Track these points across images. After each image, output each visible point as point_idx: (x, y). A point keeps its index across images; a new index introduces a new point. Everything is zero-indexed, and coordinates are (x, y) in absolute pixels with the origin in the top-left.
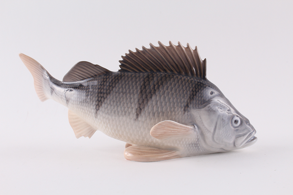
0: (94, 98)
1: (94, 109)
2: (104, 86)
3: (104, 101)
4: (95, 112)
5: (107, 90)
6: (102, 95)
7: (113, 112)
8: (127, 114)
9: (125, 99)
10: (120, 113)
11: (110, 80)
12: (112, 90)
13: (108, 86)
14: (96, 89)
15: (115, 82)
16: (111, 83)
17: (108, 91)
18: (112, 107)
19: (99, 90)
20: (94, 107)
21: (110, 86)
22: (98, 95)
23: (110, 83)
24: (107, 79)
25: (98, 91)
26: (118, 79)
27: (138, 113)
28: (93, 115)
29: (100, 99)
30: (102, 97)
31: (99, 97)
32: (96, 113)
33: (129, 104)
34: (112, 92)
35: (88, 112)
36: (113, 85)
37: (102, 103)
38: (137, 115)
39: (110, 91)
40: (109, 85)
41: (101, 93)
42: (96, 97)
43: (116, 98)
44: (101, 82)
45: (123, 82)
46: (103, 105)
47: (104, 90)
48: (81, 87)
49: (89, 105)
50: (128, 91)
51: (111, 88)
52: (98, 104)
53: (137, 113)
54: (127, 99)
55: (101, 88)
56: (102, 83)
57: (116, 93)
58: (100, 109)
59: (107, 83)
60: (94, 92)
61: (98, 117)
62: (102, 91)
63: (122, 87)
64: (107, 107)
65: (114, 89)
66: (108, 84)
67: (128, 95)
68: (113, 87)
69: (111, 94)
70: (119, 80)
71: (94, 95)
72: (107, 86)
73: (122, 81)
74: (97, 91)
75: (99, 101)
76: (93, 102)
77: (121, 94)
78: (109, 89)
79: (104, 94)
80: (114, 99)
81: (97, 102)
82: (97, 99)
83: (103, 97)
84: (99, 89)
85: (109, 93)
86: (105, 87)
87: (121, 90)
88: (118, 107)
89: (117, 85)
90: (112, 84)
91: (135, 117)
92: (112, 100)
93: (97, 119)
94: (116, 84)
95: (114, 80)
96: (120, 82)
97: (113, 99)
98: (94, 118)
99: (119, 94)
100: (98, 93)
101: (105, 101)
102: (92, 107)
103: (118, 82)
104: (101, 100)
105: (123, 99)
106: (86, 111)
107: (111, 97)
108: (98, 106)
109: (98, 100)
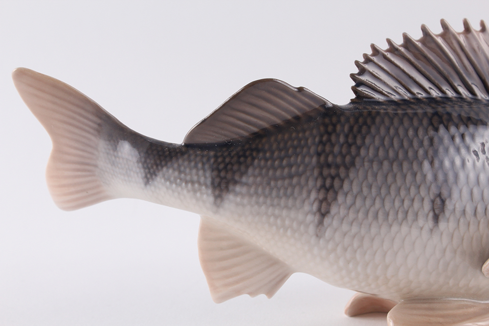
0: (311, 183)
1: (315, 214)
2: (333, 145)
3: (341, 187)
4: (316, 221)
5: (344, 157)
6: (333, 171)
7: (371, 215)
8: (410, 216)
9: (399, 176)
10: (391, 218)
11: (346, 128)
12: (358, 154)
13: (345, 145)
14: (312, 157)
15: (359, 131)
16: (351, 136)
17: (348, 159)
18: (368, 202)
19: (322, 159)
20: (315, 207)
21: (350, 146)
22: (321, 174)
23: (347, 136)
24: (334, 126)
25: (318, 162)
26: (365, 123)
27: (437, 212)
28: (312, 229)
29: (328, 182)
30: (333, 178)
31: (324, 179)
32: (321, 223)
33: (413, 191)
34: (358, 160)
35: (295, 225)
36: (359, 142)
37: (336, 193)
38: (436, 218)
39: (354, 158)
40: (346, 142)
41: (329, 166)
42: (316, 179)
43: (375, 176)
44: (322, 136)
45: (383, 131)
46: (340, 198)
47: (335, 157)
48: (261, 155)
49: (298, 202)
50: (401, 155)
51: (353, 150)
52: (325, 199)
53: (434, 210)
54: (404, 177)
55: (324, 151)
56: (325, 138)
57: (371, 162)
58: (334, 210)
59: (338, 136)
60: (306, 166)
61: (328, 233)
62: (330, 159)
63: (383, 144)
64: (354, 203)
65: (363, 152)
66: (342, 139)
67: (405, 165)
68: (359, 148)
69: (357, 167)
70: (369, 127)
71: (308, 173)
72: (342, 146)
73: (378, 129)
74: (314, 160)
75: (327, 190)
76: (309, 192)
77: (386, 163)
78: (349, 153)
79: (338, 167)
80: (370, 179)
81: (323, 192)
82: (319, 183)
83: (338, 175)
84: (319, 155)
85: (353, 164)
86: (336, 149)
87: (381, 153)
88: (383, 200)
89: (367, 141)
90: (355, 137)
91: (430, 223)
92: (364, 184)
93: (322, 241)
94: (364, 138)
95: (355, 129)
96: (373, 130)
97: (366, 178)
98: (313, 240)
99: (381, 163)
100: (321, 166)
101: (346, 186)
102: (307, 207)
103: (369, 132)
104: (332, 186)
105: (395, 176)
106: (287, 222)
107: (361, 173)
108: (324, 205)
109: (323, 186)
